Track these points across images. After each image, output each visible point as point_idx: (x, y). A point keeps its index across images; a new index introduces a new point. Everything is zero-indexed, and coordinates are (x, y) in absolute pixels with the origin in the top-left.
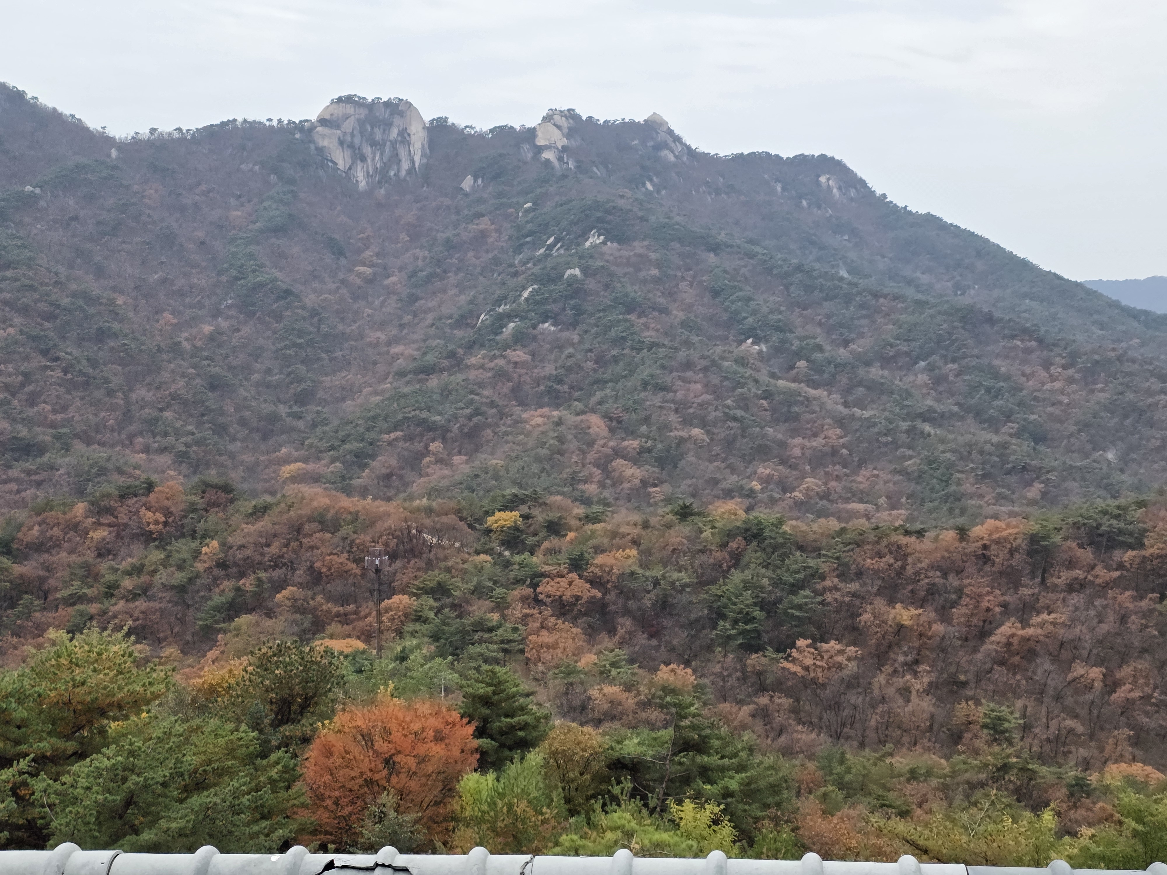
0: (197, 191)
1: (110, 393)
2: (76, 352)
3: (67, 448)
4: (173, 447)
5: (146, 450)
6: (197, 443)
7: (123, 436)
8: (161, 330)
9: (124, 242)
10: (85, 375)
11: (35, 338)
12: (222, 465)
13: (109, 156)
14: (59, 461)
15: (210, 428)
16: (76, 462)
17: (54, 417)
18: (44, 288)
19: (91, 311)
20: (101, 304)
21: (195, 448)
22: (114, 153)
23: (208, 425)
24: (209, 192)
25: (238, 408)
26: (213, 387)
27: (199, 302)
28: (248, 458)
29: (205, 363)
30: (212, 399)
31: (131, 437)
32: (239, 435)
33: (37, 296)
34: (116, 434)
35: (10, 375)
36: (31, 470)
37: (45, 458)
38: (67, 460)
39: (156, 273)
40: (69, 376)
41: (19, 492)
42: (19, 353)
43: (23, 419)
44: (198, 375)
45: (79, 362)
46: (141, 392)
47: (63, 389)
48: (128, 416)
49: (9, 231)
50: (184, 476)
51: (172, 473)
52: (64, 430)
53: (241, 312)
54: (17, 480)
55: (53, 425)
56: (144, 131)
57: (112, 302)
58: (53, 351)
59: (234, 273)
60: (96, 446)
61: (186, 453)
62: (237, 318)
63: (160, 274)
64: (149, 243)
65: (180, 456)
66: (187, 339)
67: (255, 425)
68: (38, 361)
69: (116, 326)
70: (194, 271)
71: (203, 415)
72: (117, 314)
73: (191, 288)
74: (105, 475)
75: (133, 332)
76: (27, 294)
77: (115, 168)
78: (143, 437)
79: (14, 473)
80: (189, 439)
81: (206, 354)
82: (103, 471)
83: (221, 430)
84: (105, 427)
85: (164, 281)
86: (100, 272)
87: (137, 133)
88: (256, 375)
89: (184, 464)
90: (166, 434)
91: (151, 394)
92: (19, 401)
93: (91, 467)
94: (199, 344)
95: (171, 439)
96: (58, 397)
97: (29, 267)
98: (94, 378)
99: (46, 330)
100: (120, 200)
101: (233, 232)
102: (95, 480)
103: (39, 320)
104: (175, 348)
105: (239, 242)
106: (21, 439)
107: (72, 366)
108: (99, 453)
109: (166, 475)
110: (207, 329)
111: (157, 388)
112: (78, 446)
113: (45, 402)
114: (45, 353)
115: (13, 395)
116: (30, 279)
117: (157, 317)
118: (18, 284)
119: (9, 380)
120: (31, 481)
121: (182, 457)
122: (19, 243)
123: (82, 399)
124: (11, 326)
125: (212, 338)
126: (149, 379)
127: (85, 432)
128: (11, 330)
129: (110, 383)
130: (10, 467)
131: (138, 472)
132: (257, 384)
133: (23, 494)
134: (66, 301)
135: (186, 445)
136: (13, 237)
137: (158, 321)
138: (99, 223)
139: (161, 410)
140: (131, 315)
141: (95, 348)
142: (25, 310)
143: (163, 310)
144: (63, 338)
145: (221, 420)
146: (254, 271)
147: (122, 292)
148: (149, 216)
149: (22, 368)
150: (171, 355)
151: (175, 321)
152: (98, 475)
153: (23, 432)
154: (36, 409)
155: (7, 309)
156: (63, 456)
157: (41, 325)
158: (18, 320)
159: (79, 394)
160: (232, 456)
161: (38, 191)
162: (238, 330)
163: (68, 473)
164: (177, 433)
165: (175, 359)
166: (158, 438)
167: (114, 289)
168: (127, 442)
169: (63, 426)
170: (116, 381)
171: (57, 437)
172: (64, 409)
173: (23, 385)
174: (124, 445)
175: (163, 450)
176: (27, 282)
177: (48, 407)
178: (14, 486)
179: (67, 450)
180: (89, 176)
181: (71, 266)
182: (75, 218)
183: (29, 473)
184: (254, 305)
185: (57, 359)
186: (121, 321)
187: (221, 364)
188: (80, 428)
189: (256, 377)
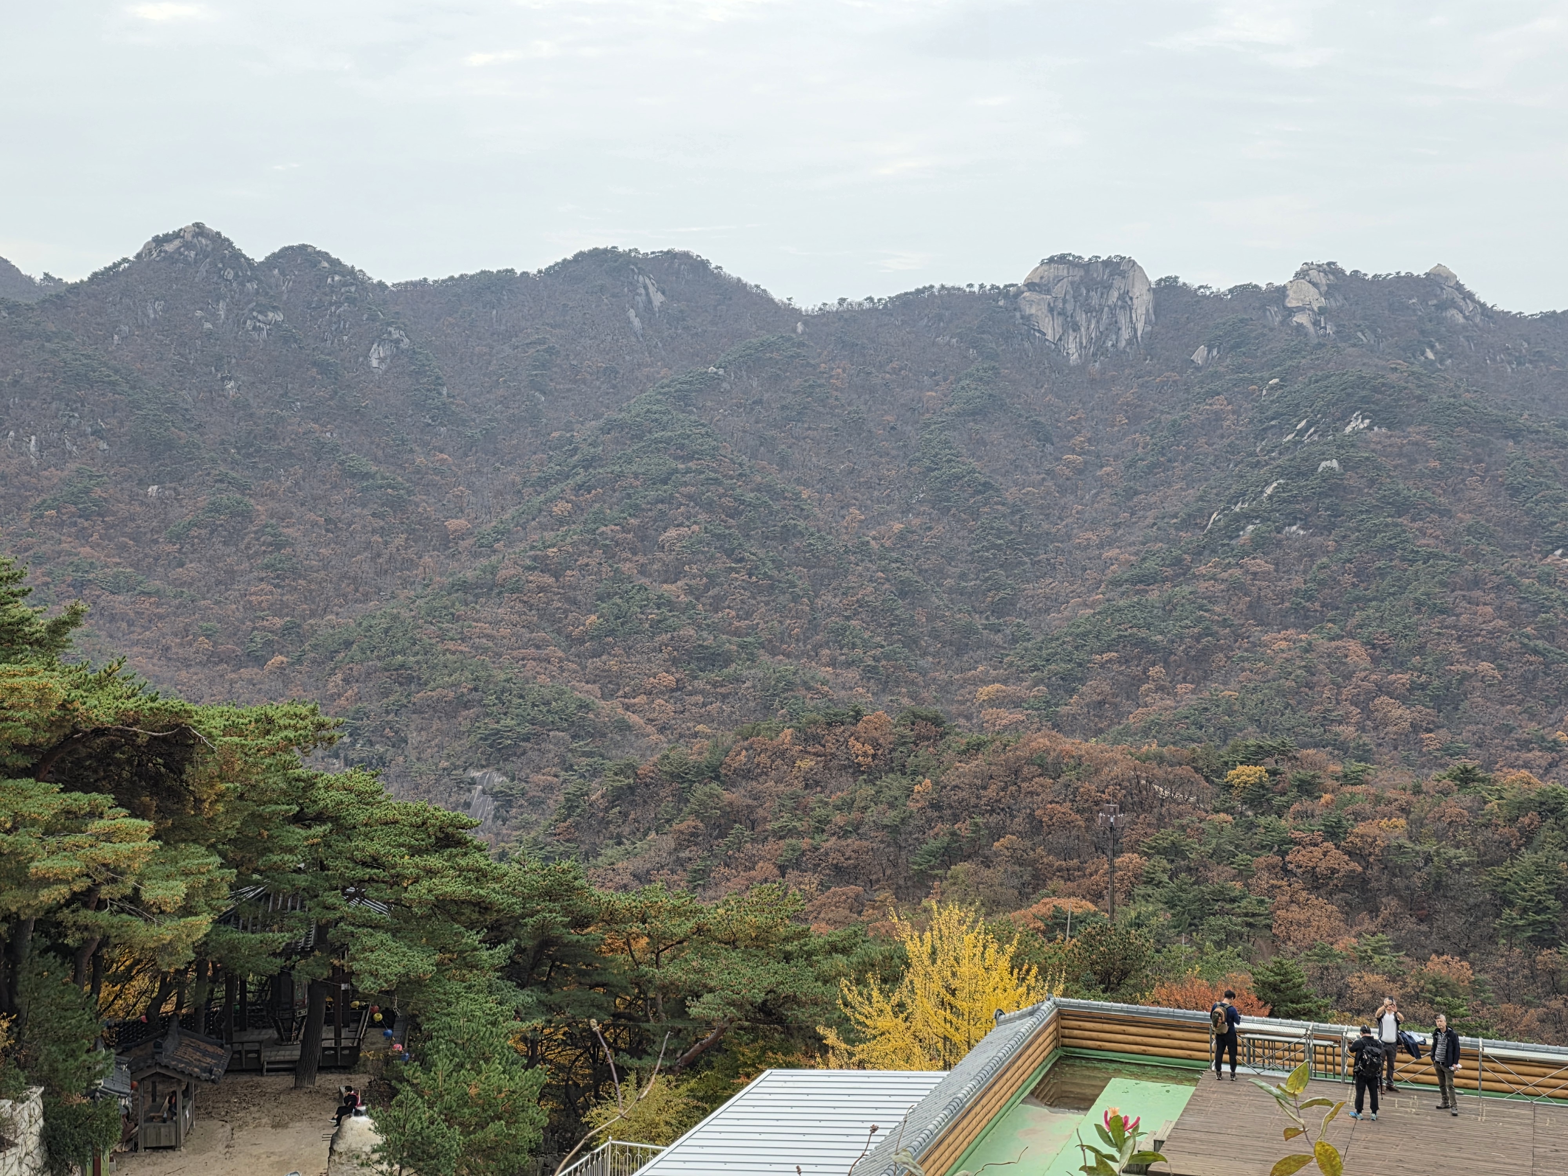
0: (888, 368)
1: (796, 599)
2: (761, 553)
3: (752, 658)
4: (861, 661)
5: (833, 663)
6: (887, 657)
7: (809, 647)
8: (846, 528)
9: (809, 428)
10: (770, 578)
11: (719, 537)
12: (913, 683)
13: (794, 330)
14: (745, 673)
15: (899, 640)
16: (761, 675)
17: (738, 624)
18: (729, 482)
19: (776, 507)
20: (785, 498)
21: (884, 662)
22: (800, 327)
23: (896, 637)
24: (901, 369)
25: (931, 618)
26: (903, 594)
27: (888, 495)
28: (942, 676)
29: (894, 565)
30: (901, 608)
31: (817, 648)
32: (931, 649)
33: (721, 490)
34: (801, 644)
35: (694, 577)
36: (717, 681)
37: (729, 670)
38: (753, 672)
39: (843, 463)
40: (754, 579)
41: (704, 705)
42: (703, 552)
43: (708, 626)
44: (888, 580)
45: (764, 564)
46: (827, 598)
47: (748, 594)
48: (813, 626)
49: (693, 418)
50: (873, 694)
51: (861, 690)
52: (750, 639)
53: (933, 508)
54: (702, 692)
55: (737, 633)
56: (833, 302)
57: (797, 496)
58: (737, 552)
59: (927, 463)
60: (781, 657)
61: (875, 667)
62: (929, 514)
63: (847, 463)
64: (836, 430)
65: (869, 671)
66: (874, 538)
67: (948, 637)
68: (723, 562)
69: (802, 524)
70: (883, 460)
71: (892, 625)
72: (802, 510)
73: (880, 480)
74: (792, 690)
75: (819, 531)
76: (712, 488)
77: (801, 345)
78: (829, 649)
79: (699, 684)
80: (878, 652)
81: (894, 555)
82: (790, 686)
83: (911, 642)
84: (790, 636)
85: (851, 471)
86: (783, 462)
87: (825, 304)
88: (949, 580)
89: (872, 681)
90: (854, 646)
91: (837, 600)
92: (704, 605)
93: (778, 681)
94: (888, 544)
95: (859, 651)
96: (743, 602)
97: (713, 456)
98: (780, 582)
99: (730, 528)
100: (805, 381)
101: (927, 416)
102: (783, 696)
103: (723, 517)
104: (863, 549)
105: (933, 427)
106: (707, 648)
107: (757, 568)
108: (787, 666)
109: (854, 692)
110: (897, 527)
111: (843, 594)
112: (764, 657)
113: (729, 607)
114: (729, 553)
115: (697, 599)
116: (716, 472)
117: (843, 512)
118: (703, 476)
119: (693, 582)
120: (717, 693)
121: (870, 673)
122: (703, 431)
123: (767, 604)
124: (695, 523)
125: (901, 537)
126: (834, 584)
127: (770, 641)
128: (695, 528)
129: (795, 587)
130: (696, 678)
131: (826, 688)
132: (950, 591)
133: (709, 707)
134: (750, 496)
135: (874, 658)
136: (698, 424)
137: (844, 517)
138: (784, 408)
139: (848, 618)
140: (816, 510)
141: (780, 548)
142: (709, 507)
143: (849, 505)
144: (748, 536)
145: (911, 632)
146: (949, 461)
147: (806, 485)
148: (837, 399)
149: (707, 570)
150: (859, 556)
151: (863, 517)
152: (785, 690)
153: (710, 641)
154: (720, 614)
155: (692, 504)
156: (749, 668)
157: (725, 522)
158: (703, 517)
159: (763, 599)
160: (923, 673)
161: (721, 372)
162: (930, 528)
163: (754, 687)
164: (866, 645)
165: (862, 561)
166: (845, 650)
167: (798, 481)
168: (813, 653)
169: (748, 634)
170: (802, 584)
171: (743, 646)
172: (748, 615)
173: (707, 589)
174: (809, 656)
175: (849, 664)
176: (712, 475)
177: (733, 613)
178: (700, 699)
179: (753, 661)
180: (775, 355)
181: (754, 456)
182: (759, 402)
183: (715, 685)
184: (948, 500)
185: (741, 560)
186: (806, 518)
187: (911, 566)
188: (765, 636)
189: (949, 582)
